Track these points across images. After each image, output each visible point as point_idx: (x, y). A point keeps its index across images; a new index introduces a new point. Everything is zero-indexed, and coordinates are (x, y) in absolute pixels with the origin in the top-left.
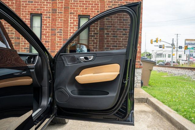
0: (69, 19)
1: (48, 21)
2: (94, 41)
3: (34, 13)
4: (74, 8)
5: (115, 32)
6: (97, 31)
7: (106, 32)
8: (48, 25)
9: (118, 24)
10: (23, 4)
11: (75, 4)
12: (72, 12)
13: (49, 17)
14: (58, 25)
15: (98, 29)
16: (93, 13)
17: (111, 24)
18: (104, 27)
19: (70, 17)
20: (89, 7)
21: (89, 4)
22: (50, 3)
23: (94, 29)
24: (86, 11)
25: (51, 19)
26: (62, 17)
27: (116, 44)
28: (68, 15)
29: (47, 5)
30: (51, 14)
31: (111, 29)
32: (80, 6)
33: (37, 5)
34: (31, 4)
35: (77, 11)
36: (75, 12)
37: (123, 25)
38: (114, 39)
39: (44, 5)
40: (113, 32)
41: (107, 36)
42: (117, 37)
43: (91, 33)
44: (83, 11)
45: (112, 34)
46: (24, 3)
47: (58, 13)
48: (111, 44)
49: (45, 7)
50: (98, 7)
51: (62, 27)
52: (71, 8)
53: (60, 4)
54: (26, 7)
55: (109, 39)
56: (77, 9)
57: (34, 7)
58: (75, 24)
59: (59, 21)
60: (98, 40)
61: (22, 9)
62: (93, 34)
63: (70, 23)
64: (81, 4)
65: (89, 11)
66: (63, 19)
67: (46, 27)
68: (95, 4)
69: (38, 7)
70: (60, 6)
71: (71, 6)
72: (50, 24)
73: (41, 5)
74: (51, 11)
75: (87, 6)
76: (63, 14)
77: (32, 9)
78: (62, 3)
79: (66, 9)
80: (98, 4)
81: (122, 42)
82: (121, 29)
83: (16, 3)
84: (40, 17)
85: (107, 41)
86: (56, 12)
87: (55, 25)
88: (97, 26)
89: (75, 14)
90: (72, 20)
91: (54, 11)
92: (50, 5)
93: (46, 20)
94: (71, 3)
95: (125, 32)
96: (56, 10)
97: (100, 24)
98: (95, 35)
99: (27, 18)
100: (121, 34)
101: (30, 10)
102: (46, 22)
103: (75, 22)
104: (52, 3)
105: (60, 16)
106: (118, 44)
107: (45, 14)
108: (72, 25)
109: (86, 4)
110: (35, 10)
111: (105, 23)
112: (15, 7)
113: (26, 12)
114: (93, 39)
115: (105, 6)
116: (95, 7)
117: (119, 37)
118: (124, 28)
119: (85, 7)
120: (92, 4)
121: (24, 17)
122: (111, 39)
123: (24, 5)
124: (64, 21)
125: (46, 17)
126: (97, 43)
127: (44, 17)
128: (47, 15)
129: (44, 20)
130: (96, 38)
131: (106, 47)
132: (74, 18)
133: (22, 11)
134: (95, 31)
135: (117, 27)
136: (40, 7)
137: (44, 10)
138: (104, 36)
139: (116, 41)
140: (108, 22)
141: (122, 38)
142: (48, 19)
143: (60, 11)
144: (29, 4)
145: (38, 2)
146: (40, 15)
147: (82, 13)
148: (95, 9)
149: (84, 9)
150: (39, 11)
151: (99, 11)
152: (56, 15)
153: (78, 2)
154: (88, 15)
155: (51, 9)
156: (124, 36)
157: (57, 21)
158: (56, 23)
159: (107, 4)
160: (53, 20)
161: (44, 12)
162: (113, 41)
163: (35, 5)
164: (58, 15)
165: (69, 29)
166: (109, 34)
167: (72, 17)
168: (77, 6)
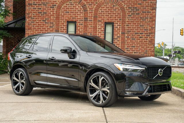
0: (98, 26)
1: (81, 27)
2: (117, 43)
3: (70, 21)
4: (102, 17)
5: (133, 35)
6: (120, 35)
7: (126, 35)
8: (81, 30)
9: (136, 30)
10: (61, 14)
11: (102, 13)
12: (100, 20)
13: (82, 24)
14: (89, 30)
15: (120, 33)
16: (116, 21)
17: (131, 29)
18: (125, 31)
19: (98, 24)
20: (113, 16)
21: (113, 14)
22: (83, 13)
23: (117, 33)
24: (111, 19)
25: (83, 25)
26: (92, 24)
27: (135, 45)
28: (97, 22)
29: (80, 15)
30: (83, 21)
31: (130, 33)
32: (106, 15)
33: (73, 14)
34: (68, 14)
35: (104, 19)
36: (102, 20)
37: (140, 30)
38: (133, 41)
39: (78, 15)
40: (132, 35)
41: (127, 39)
42: (135, 39)
43: (115, 37)
44: (109, 19)
45: (131, 37)
46: (63, 13)
47: (89, 21)
48: (130, 45)
49: (79, 16)
50: (120, 16)
51: (92, 32)
52: (99, 17)
53: (90, 14)
54: (64, 16)
55: (128, 41)
56: (104, 17)
57: (70, 16)
58: (102, 29)
59: (90, 27)
60: (120, 42)
61: (61, 18)
62: (116, 38)
63: (98, 29)
64: (107, 14)
65: (113, 19)
66: (93, 25)
67: (79, 32)
68: (118, 14)
69: (73, 16)
70: (90, 16)
71: (99, 15)
72: (83, 29)
73: (76, 14)
74: (83, 19)
75: (111, 16)
76: (93, 21)
77: (68, 18)
78: (92, 13)
79: (95, 18)
80: (120, 14)
81: (139, 43)
82: (138, 33)
83: (56, 13)
84: (74, 24)
85: (127, 43)
86: (87, 20)
87: (87, 30)
88: (120, 31)
89: (102, 22)
90: (100, 26)
91: (86, 19)
92: (82, 15)
93: (80, 26)
94: (99, 13)
95: (142, 35)
96: (87, 19)
97: (122, 30)
98: (118, 38)
99: (65, 25)
100: (138, 37)
101: (67, 19)
102: (80, 28)
103: (102, 28)
104: (84, 13)
105: (90, 23)
106: (136, 45)
107: (79, 21)
108: (100, 30)
109: (111, 14)
110: (71, 18)
111: (126, 28)
112: (55, 16)
113: (64, 20)
114: (116, 41)
115: (126, 15)
116: (118, 16)
117: (137, 39)
118: (141, 32)
119: (110, 16)
120: (116, 14)
121: (62, 24)
122: (130, 41)
123: (63, 15)
124: (94, 27)
125: (79, 24)
126: (119, 44)
127: (78, 24)
128: (80, 22)
129: (78, 26)
130: (118, 41)
131: (126, 47)
132: (101, 25)
133: (61, 20)
134: (118, 35)
135: (135, 31)
136: (75, 16)
137: (78, 18)
138: (125, 39)
139: (135, 43)
140: (128, 27)
141: (139, 41)
142: (81, 26)
143: (90, 19)
144: (66, 14)
145: (73, 12)
146: (75, 23)
147: (108, 21)
148: (118, 18)
149: (109, 17)
150: (74, 19)
151: (121, 19)
152: (87, 23)
153: (105, 12)
154: (112, 22)
155: (83, 18)
156: (141, 39)
157: (88, 27)
158: (87, 29)
159: (128, 14)
160: (85, 26)
161: (78, 20)
162: (132, 43)
163: (71, 14)
164: (89, 22)
165: (98, 33)
166: (129, 37)
167: (100, 24)
168: (104, 15)
